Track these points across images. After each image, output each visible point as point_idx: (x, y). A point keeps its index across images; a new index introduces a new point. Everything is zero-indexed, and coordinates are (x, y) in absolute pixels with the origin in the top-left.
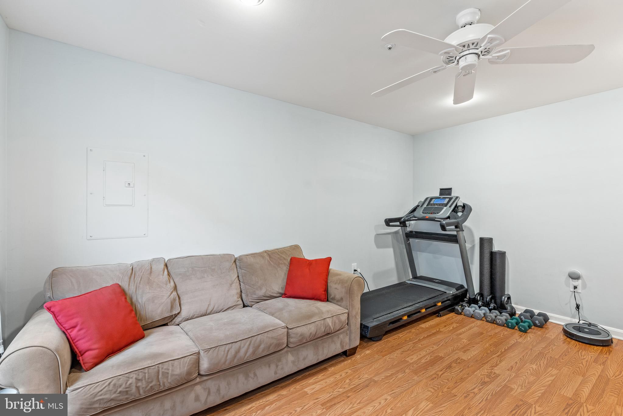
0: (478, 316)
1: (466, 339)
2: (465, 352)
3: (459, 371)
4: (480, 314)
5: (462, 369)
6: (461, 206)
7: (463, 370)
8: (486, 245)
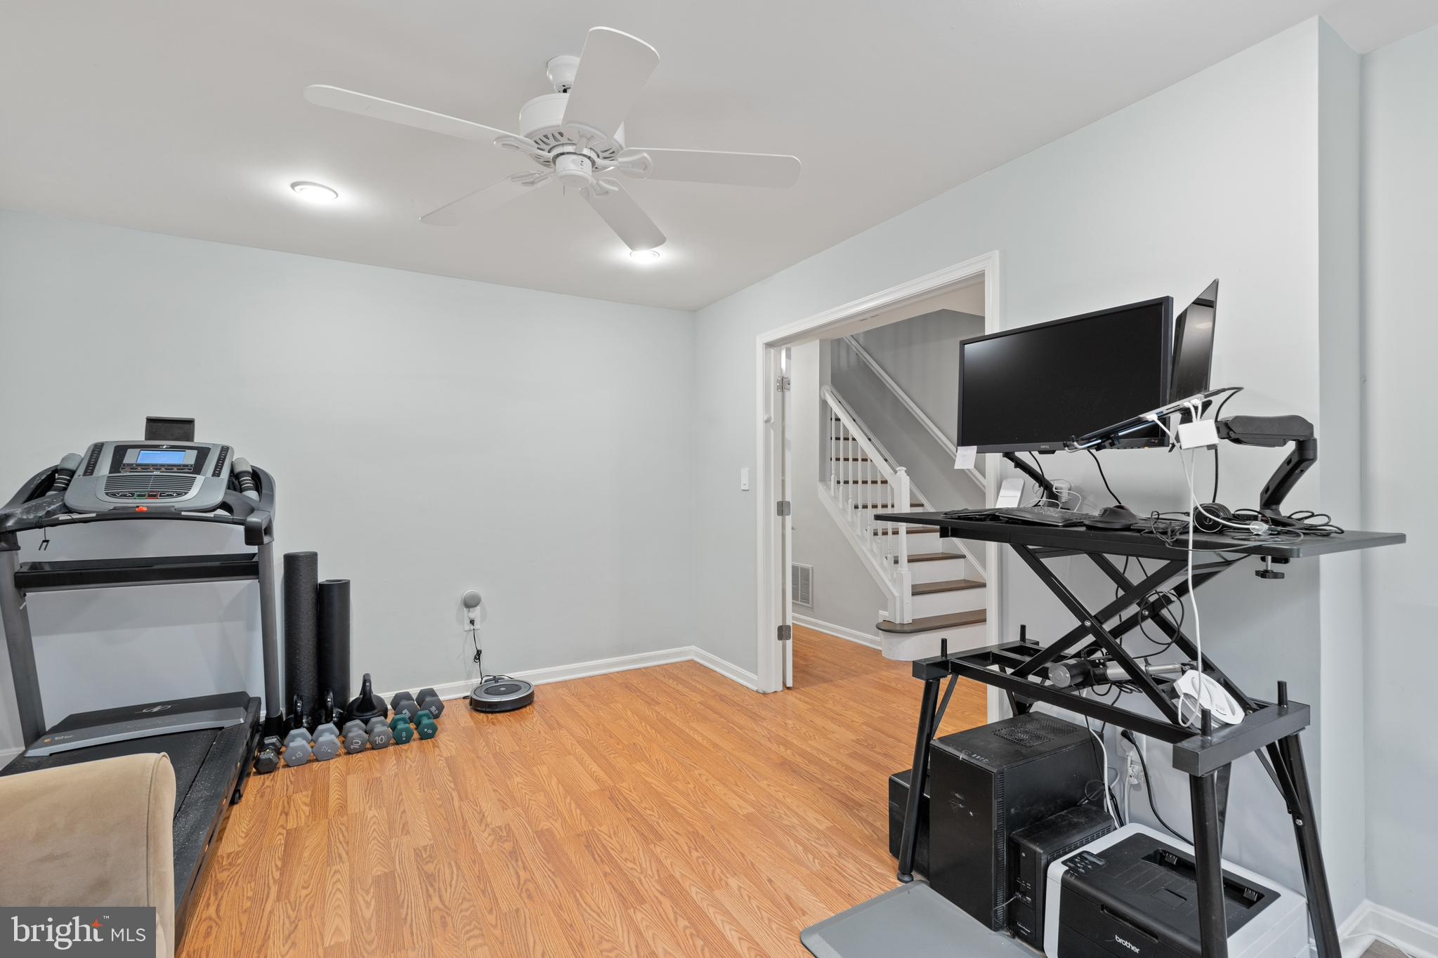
0: (329, 751)
1: (370, 810)
2: (408, 832)
3: (455, 871)
4: (334, 743)
5: (453, 863)
6: (247, 472)
7: (456, 863)
8: (303, 570)
